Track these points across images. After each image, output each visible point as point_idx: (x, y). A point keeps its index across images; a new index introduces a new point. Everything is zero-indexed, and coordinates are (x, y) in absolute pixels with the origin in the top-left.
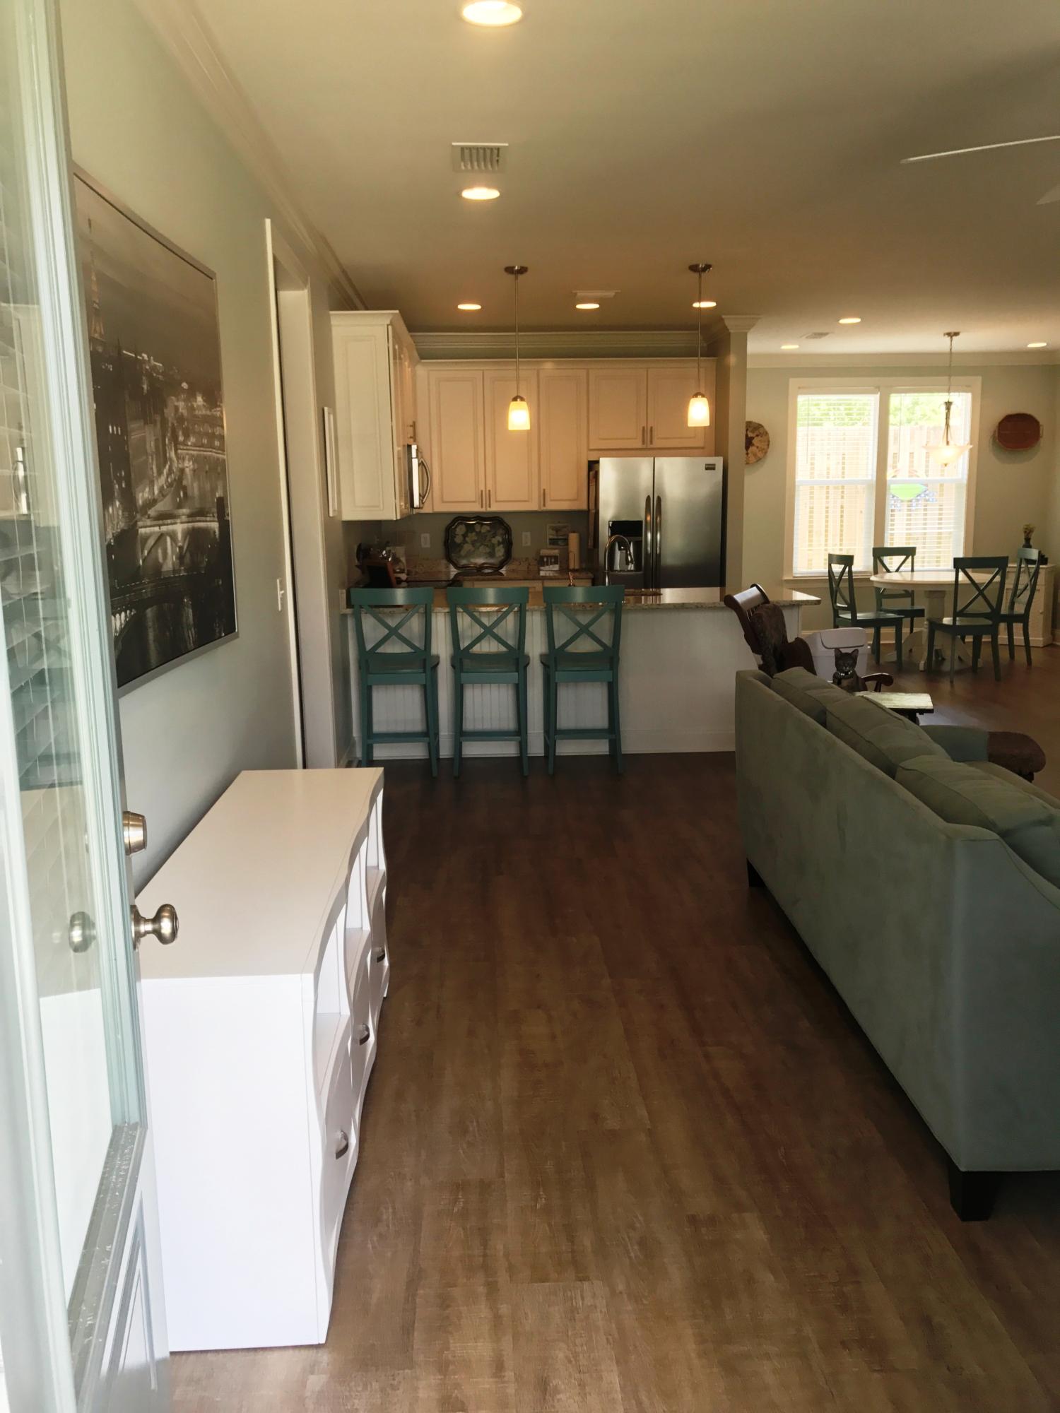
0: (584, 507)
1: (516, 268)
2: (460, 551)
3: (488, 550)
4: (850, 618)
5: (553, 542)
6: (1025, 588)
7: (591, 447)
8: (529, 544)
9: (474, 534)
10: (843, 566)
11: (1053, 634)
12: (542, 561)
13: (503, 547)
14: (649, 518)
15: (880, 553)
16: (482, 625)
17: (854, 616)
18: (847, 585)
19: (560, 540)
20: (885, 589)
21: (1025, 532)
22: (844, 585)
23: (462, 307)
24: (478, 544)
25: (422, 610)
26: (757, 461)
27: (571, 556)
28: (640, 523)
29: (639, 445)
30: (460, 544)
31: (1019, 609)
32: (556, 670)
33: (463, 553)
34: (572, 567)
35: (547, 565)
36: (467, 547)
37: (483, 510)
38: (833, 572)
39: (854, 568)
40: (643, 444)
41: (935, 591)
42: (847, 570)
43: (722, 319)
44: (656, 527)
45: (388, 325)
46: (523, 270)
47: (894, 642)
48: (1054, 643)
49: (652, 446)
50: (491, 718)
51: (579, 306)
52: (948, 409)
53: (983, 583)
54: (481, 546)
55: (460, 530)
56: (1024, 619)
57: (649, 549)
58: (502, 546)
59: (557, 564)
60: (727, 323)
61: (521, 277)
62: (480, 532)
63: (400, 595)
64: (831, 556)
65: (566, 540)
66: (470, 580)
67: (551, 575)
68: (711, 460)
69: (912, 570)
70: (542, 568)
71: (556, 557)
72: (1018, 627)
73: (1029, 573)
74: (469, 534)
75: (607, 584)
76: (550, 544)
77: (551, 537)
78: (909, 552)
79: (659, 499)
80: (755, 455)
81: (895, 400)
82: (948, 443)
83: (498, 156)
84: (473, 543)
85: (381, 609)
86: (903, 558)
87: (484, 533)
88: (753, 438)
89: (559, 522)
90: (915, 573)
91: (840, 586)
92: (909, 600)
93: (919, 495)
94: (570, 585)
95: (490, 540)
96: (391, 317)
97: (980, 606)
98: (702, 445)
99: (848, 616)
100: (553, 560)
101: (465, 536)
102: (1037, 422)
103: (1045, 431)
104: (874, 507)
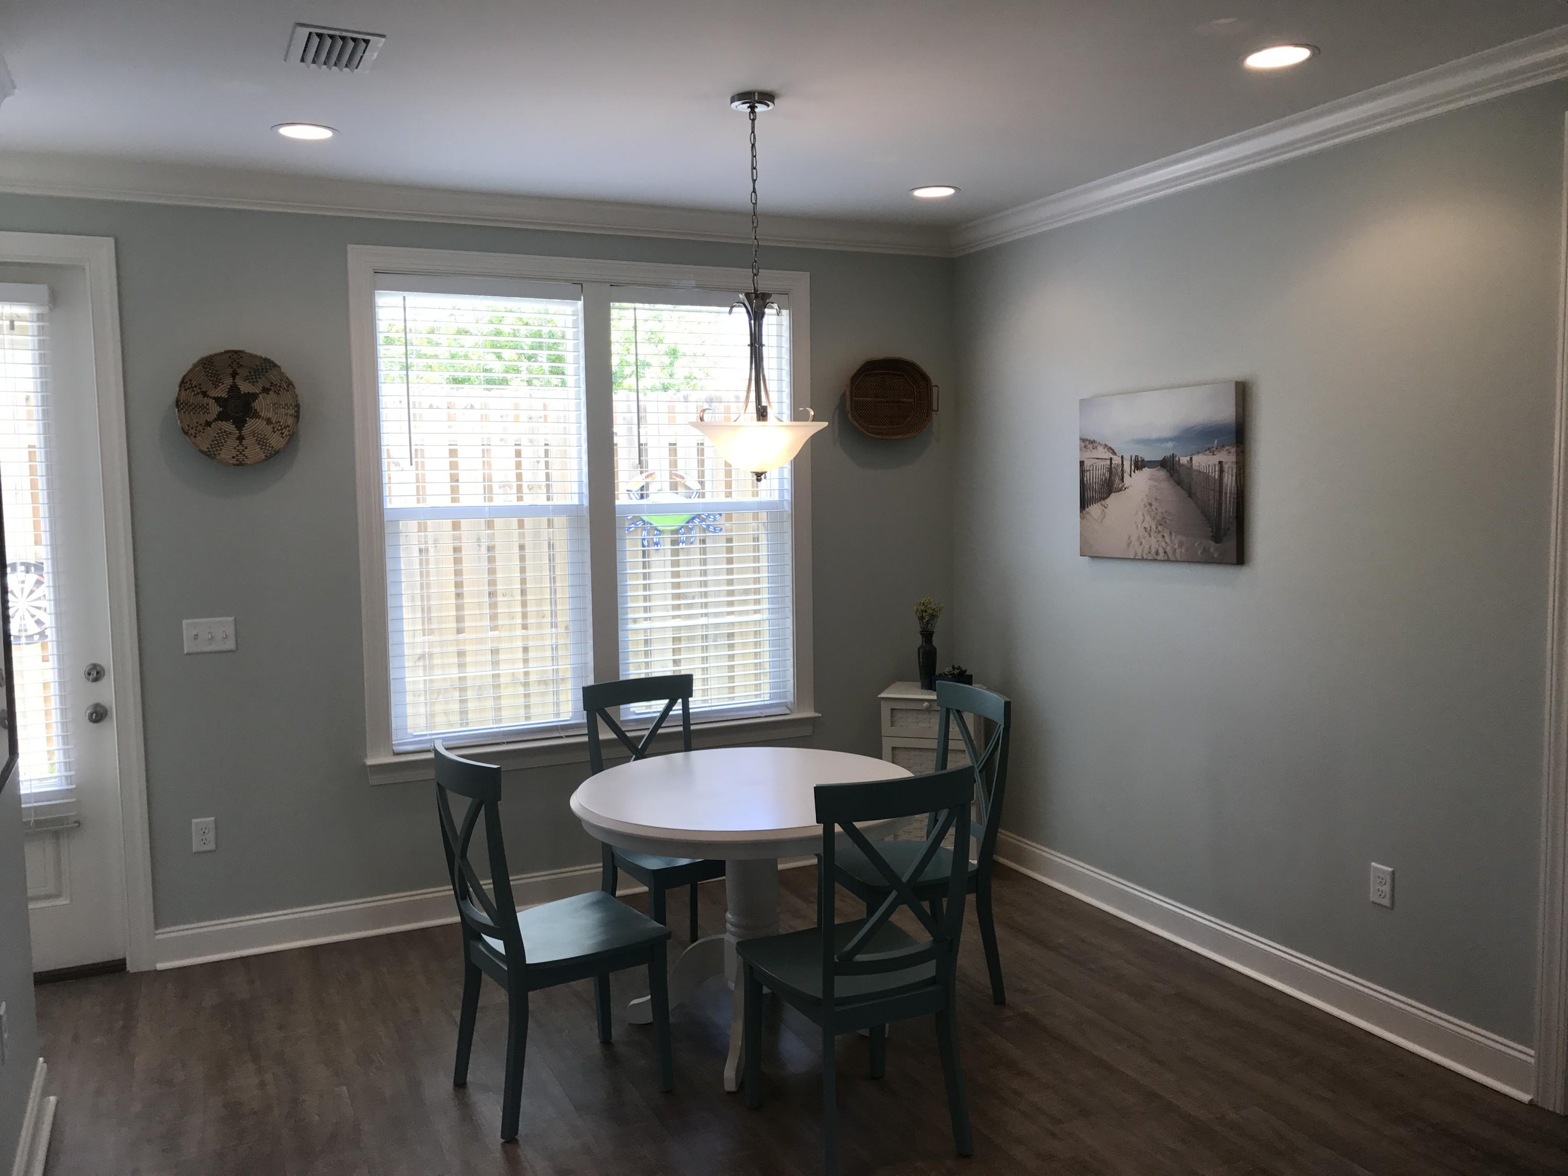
15: (606, 694)
21: (921, 618)
26: (267, 458)
80: (262, 442)
81: (624, 320)
82: (762, 418)
88: (254, 396)
102: (925, 378)
103: (941, 398)
104: (590, 572)
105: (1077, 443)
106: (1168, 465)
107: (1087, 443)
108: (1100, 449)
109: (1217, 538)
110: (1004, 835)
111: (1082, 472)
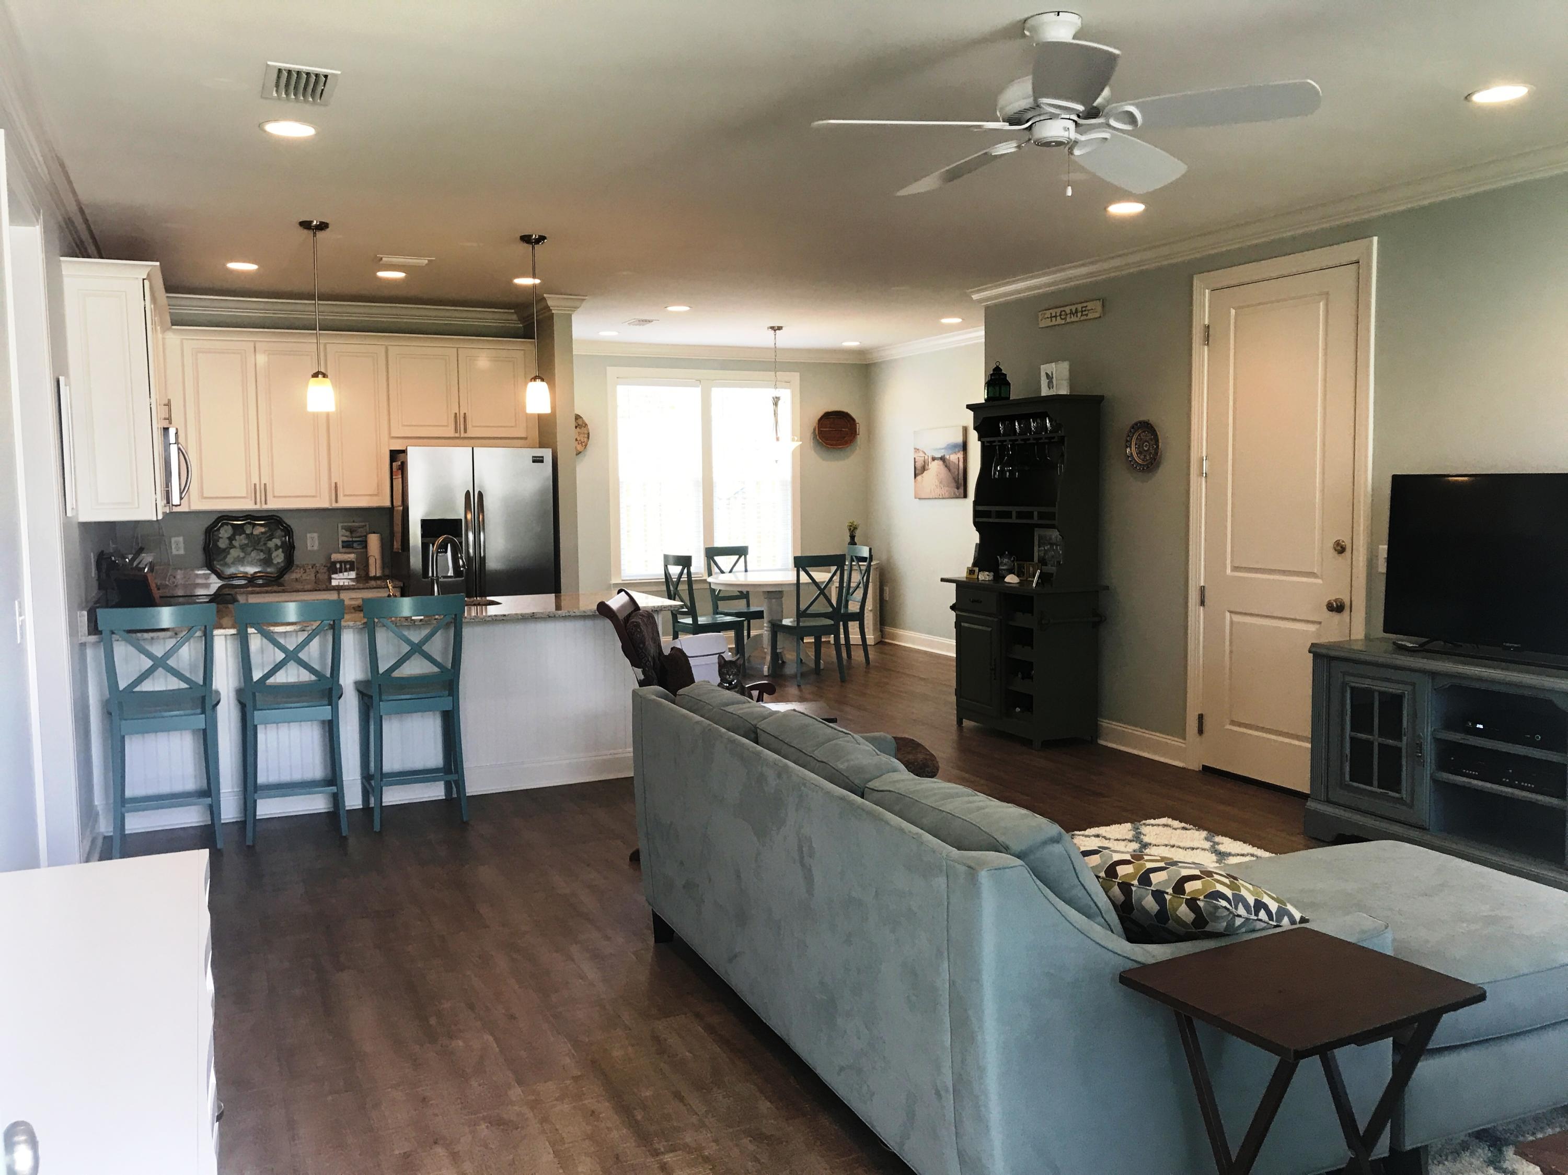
0: (387, 503)
1: (315, 223)
2: (225, 557)
3: (262, 556)
4: (691, 622)
5: (347, 545)
6: (858, 587)
7: (393, 435)
8: (316, 548)
9: (243, 536)
10: (681, 567)
11: (881, 631)
12: (333, 568)
13: (283, 552)
14: (469, 516)
15: (712, 553)
16: (282, 648)
17: (695, 620)
18: (686, 587)
19: (357, 543)
20: (720, 590)
21: (850, 529)
22: (683, 587)
23: (234, 266)
24: (249, 549)
25: (199, 634)
26: (578, 455)
27: (372, 561)
28: (459, 521)
29: (452, 434)
30: (226, 549)
31: (854, 607)
32: (381, 700)
33: (229, 559)
34: (372, 574)
35: (341, 572)
36: (234, 553)
37: (258, 507)
38: (669, 574)
39: (693, 569)
40: (456, 432)
41: (774, 593)
42: (685, 571)
43: (544, 299)
44: (479, 527)
45: (144, 280)
46: (323, 226)
47: (734, 646)
48: (883, 640)
49: (466, 435)
50: (291, 766)
51: (381, 274)
52: (776, 404)
53: (824, 582)
54: (252, 551)
55: (225, 533)
56: (859, 617)
57: (471, 551)
58: (281, 550)
59: (353, 570)
60: (550, 303)
61: (320, 235)
62: (252, 533)
63: (166, 616)
64: (666, 557)
65: (364, 544)
66: (243, 593)
67: (346, 584)
68: (539, 452)
69: (746, 571)
70: (333, 576)
71: (351, 563)
72: (854, 626)
73: (861, 570)
74: (237, 537)
75: (436, 593)
76: (343, 547)
77: (345, 539)
78: (741, 552)
79: (480, 494)
81: (718, 393)
82: (778, 439)
83: (324, 85)
84: (243, 548)
85: (139, 635)
86: (736, 557)
87: (257, 535)
89: (354, 522)
90: (748, 573)
91: (678, 589)
92: (744, 601)
93: (737, 493)
94: (389, 596)
95: (265, 544)
96: (148, 269)
97: (821, 607)
98: (523, 435)
99: (689, 621)
100: (348, 566)
101: (231, 539)
102: (853, 420)
103: (861, 429)
104: (702, 506)
105: (913, 450)
106: (943, 459)
107: (917, 450)
108: (921, 452)
109: (958, 488)
110: (888, 629)
111: (915, 462)
